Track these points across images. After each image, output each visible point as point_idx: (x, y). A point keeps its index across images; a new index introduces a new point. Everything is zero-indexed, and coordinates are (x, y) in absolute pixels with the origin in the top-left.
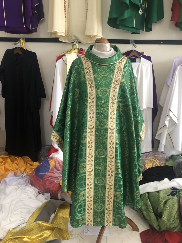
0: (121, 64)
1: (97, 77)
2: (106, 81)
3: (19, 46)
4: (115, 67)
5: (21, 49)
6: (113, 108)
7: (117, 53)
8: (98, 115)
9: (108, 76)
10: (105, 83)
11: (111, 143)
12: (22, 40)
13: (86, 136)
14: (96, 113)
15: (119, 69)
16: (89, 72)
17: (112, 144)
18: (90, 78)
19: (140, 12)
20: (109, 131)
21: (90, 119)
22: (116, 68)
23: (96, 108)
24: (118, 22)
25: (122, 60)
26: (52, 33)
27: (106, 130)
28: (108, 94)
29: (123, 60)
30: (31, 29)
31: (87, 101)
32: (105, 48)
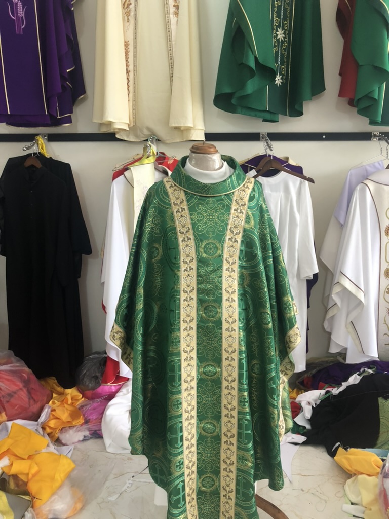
0: (243, 193)
1: (198, 220)
2: (216, 227)
3: (36, 152)
4: (231, 200)
5: (40, 156)
6: (230, 279)
7: (235, 172)
8: (201, 293)
9: (218, 217)
10: (214, 232)
11: (230, 350)
12: (40, 140)
13: (179, 337)
14: (198, 290)
15: (240, 204)
16: (180, 210)
17: (232, 352)
18: (183, 222)
19: (278, 80)
20: (225, 326)
21: (186, 303)
22: (234, 202)
23: (198, 280)
24: (234, 101)
25: (244, 184)
26: (101, 124)
27: (219, 324)
28: (219, 252)
29: (247, 186)
30: (59, 117)
31: (178, 268)
32: (211, 163)
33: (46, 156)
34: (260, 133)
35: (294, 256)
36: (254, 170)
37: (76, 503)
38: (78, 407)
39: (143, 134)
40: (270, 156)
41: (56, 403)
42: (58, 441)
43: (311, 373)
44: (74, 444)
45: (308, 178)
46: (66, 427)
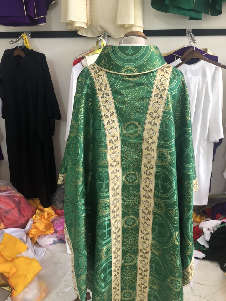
5: (24, 49)
12: (25, 36)
24: (167, 2)
30: (36, 18)
33: (29, 49)
34: (186, 30)
36: (179, 59)
37: (41, 293)
38: (51, 221)
39: (98, 31)
40: (193, 47)
41: (37, 217)
42: (36, 244)
43: (211, 206)
44: (47, 247)
45: (222, 65)
46: (42, 235)
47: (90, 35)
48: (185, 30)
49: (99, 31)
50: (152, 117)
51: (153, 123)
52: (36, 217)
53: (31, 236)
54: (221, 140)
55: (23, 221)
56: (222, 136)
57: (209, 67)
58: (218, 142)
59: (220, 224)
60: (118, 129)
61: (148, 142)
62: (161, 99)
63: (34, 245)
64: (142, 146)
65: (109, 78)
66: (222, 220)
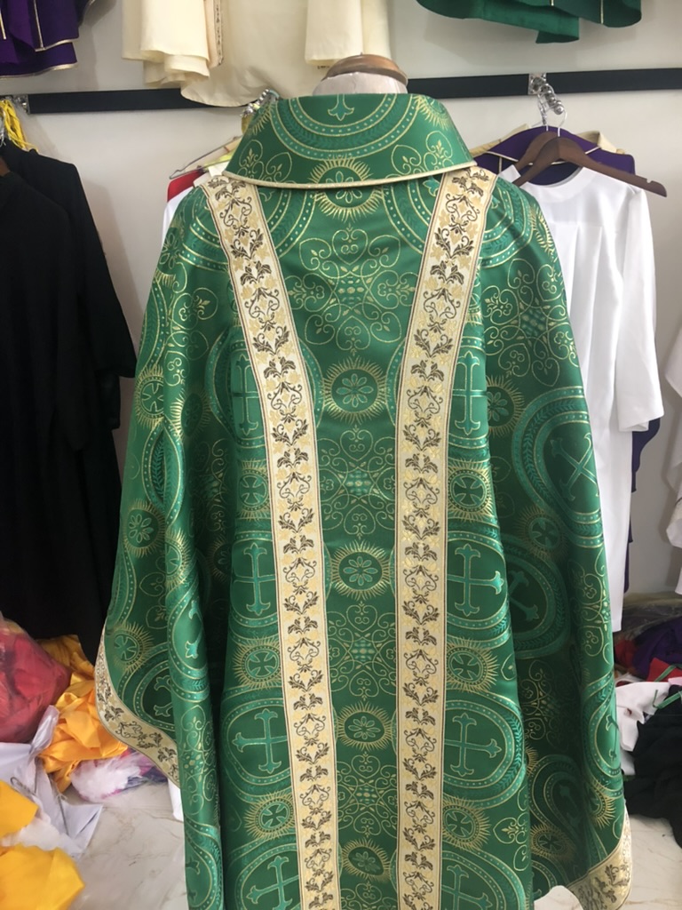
5: (7, 148)
12: (7, 107)
26: (145, 64)
30: (42, 48)
33: (24, 149)
34: (528, 75)
35: (606, 377)
36: (513, 167)
39: (246, 87)
40: (553, 129)
41: (72, 701)
42: (70, 792)
43: (632, 633)
44: (104, 801)
45: (649, 181)
46: (89, 760)
47: (220, 100)
48: (525, 77)
49: (250, 85)
50: (426, 346)
51: (428, 371)
52: (68, 700)
53: (51, 765)
54: (655, 424)
55: (22, 718)
56: (658, 411)
57: (608, 191)
58: (647, 429)
59: (664, 694)
60: (305, 394)
61: (415, 440)
62: (456, 282)
63: (63, 799)
64: (393, 452)
65: (267, 208)
66: (670, 680)
